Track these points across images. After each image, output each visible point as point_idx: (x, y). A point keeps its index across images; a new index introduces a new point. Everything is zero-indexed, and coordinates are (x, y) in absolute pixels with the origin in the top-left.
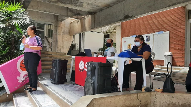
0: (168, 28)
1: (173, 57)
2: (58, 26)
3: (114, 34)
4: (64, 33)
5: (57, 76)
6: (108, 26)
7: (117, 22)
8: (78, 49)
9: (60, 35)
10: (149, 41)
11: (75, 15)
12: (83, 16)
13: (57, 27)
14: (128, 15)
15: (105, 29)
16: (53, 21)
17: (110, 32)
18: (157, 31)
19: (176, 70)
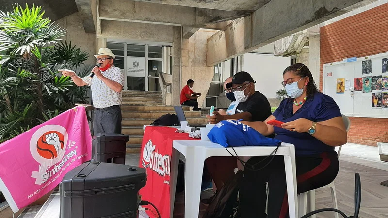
2: (183, 49)
3: (306, 57)
7: (299, 26)
9: (186, 67)
11: (211, 21)
12: (229, 22)
13: (179, 50)
14: (324, 7)
15: (283, 47)
16: (172, 39)
17: (295, 52)
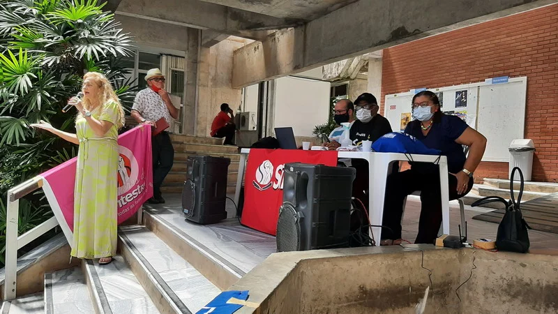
0: (522, 65)
1: (536, 153)
2: (200, 61)
3: (360, 85)
4: (214, 80)
5: (200, 203)
6: (344, 62)
7: (370, 47)
8: (255, 129)
9: (204, 86)
10: (464, 104)
11: (248, 28)
12: (270, 32)
13: (195, 63)
14: (403, 28)
15: (334, 70)
16: (185, 46)
17: (348, 78)
18: (489, 77)
19: (542, 191)
